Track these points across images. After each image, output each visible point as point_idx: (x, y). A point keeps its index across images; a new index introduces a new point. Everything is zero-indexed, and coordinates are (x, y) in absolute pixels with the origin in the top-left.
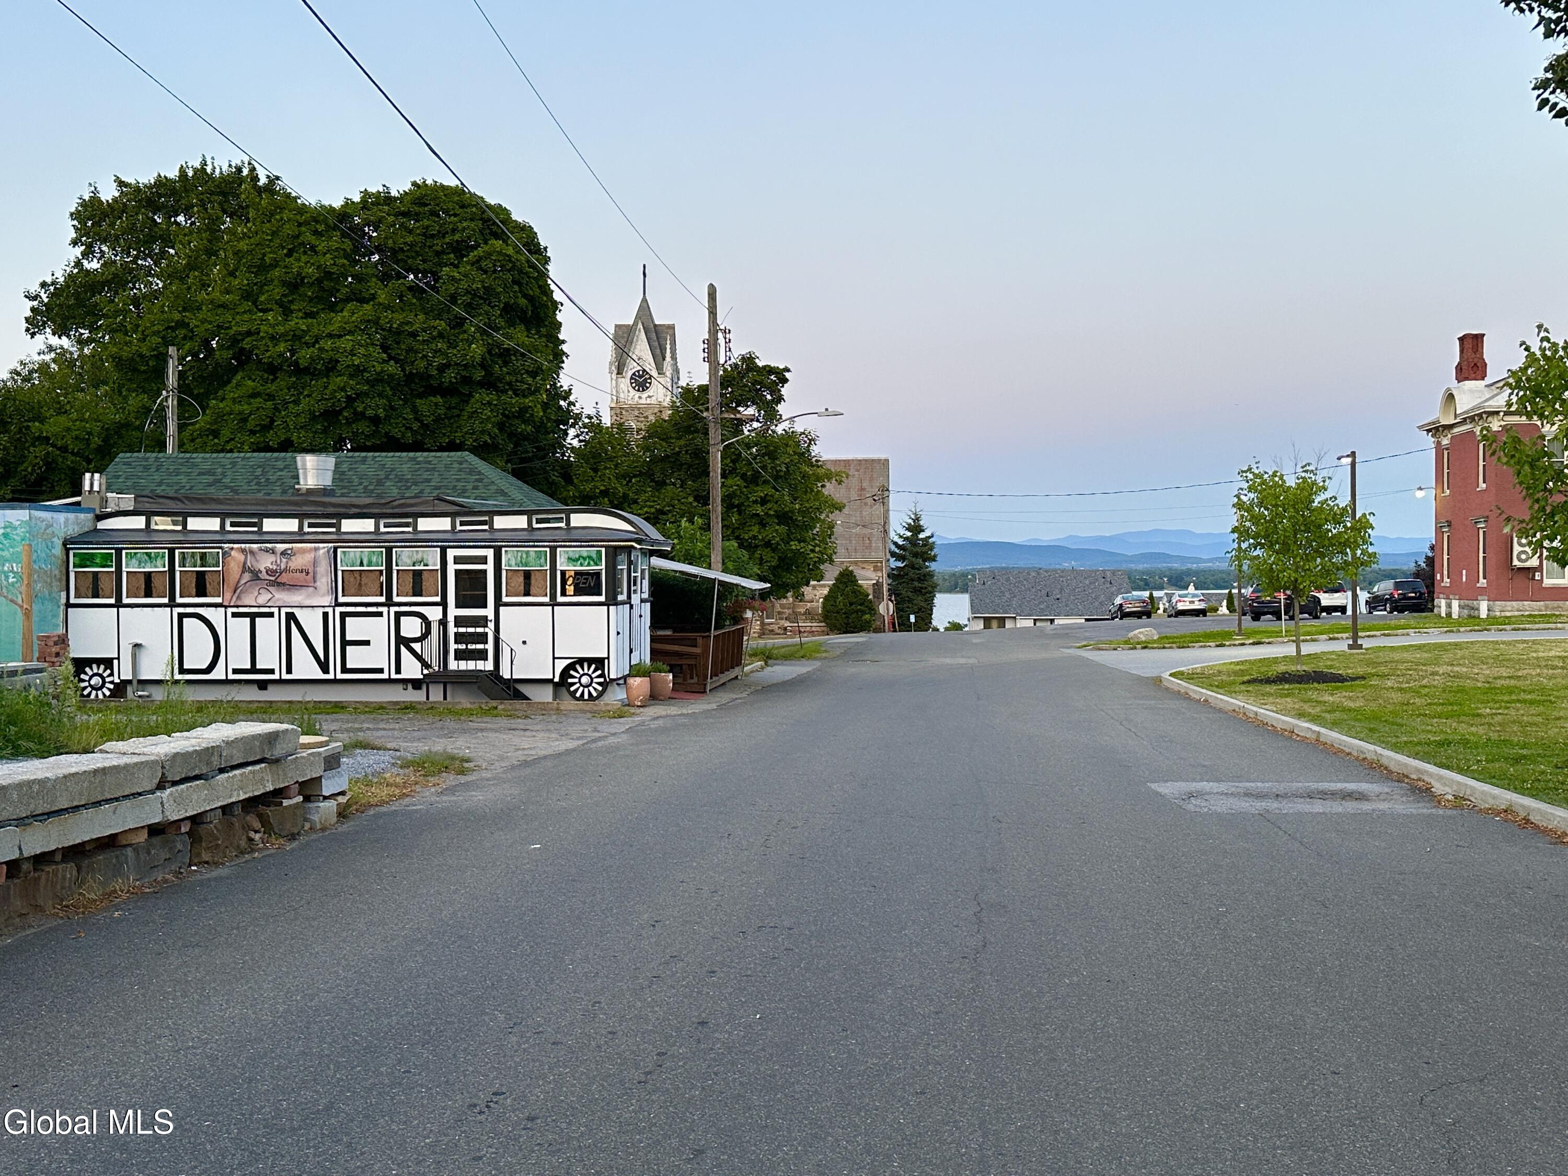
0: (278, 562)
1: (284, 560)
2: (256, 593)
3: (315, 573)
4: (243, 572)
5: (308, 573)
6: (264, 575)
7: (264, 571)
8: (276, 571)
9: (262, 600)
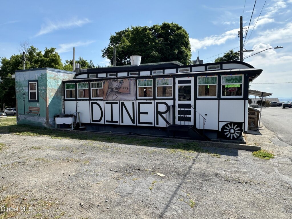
0: (119, 85)
1: (120, 84)
2: (112, 96)
3: (130, 88)
4: (108, 89)
5: (128, 89)
6: (114, 90)
7: (114, 88)
8: (118, 88)
9: (114, 98)
